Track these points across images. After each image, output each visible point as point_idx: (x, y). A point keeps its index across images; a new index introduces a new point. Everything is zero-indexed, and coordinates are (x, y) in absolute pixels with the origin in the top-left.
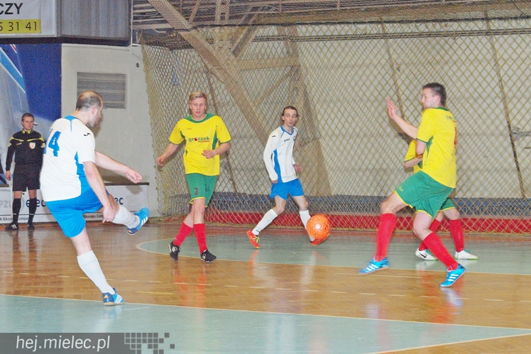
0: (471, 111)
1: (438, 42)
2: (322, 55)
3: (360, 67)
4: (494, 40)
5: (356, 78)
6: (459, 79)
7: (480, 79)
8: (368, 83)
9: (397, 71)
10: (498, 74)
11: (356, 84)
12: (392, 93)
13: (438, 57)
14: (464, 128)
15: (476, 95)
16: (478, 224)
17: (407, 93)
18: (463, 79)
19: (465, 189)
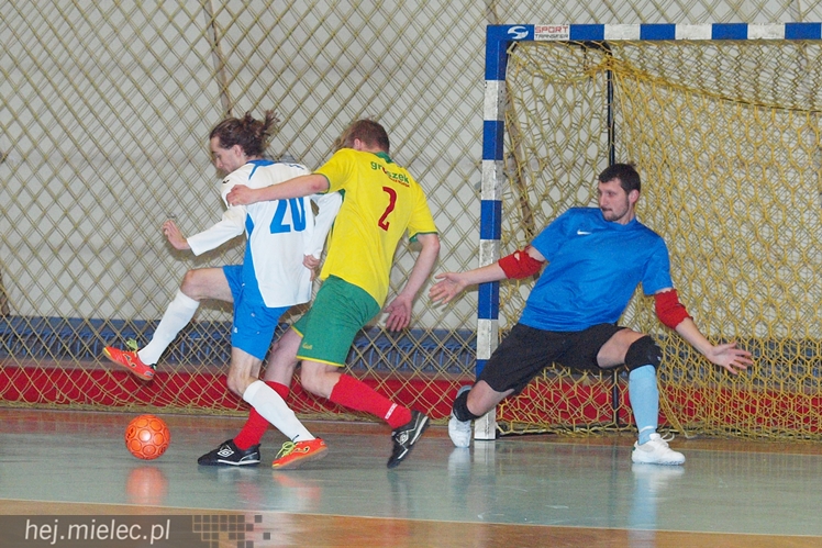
0: (137, 100)
7: (160, 20)
10: (206, 7)
14: (118, 144)
15: (148, 60)
18: (117, 18)
19: (118, 296)
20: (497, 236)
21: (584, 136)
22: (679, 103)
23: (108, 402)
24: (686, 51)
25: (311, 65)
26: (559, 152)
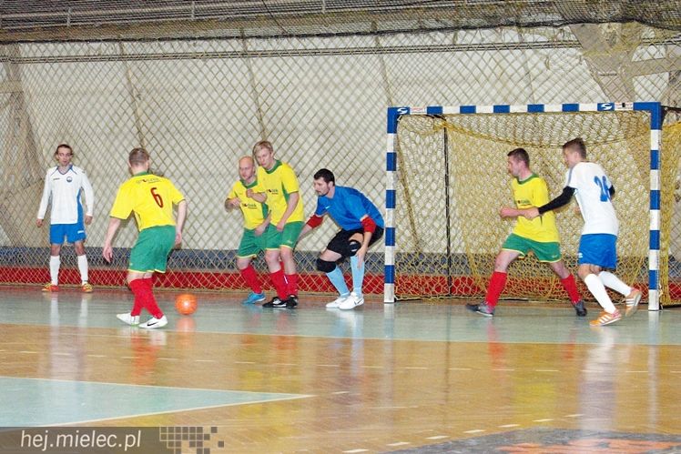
0: (224, 146)
1: (185, 65)
2: (48, 79)
3: (93, 93)
4: (252, 62)
5: (89, 106)
6: (209, 108)
7: (234, 108)
8: (102, 112)
9: (137, 99)
10: (256, 101)
11: (89, 113)
12: (130, 124)
13: (185, 83)
14: (215, 167)
16: (232, 280)
17: (149, 124)
18: (214, 108)
19: (216, 238)
20: (394, 207)
21: (434, 159)
22: (479, 143)
23: (212, 288)
24: (482, 119)
25: (305, 128)
26: (422, 166)
